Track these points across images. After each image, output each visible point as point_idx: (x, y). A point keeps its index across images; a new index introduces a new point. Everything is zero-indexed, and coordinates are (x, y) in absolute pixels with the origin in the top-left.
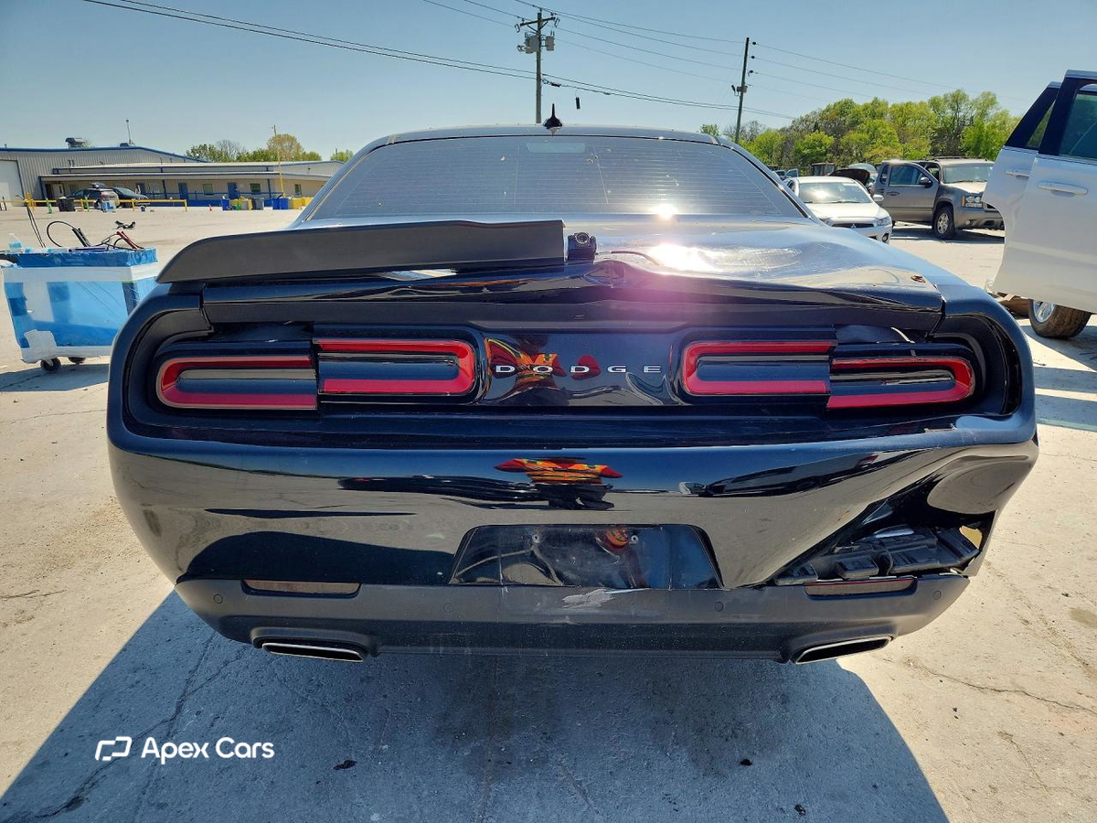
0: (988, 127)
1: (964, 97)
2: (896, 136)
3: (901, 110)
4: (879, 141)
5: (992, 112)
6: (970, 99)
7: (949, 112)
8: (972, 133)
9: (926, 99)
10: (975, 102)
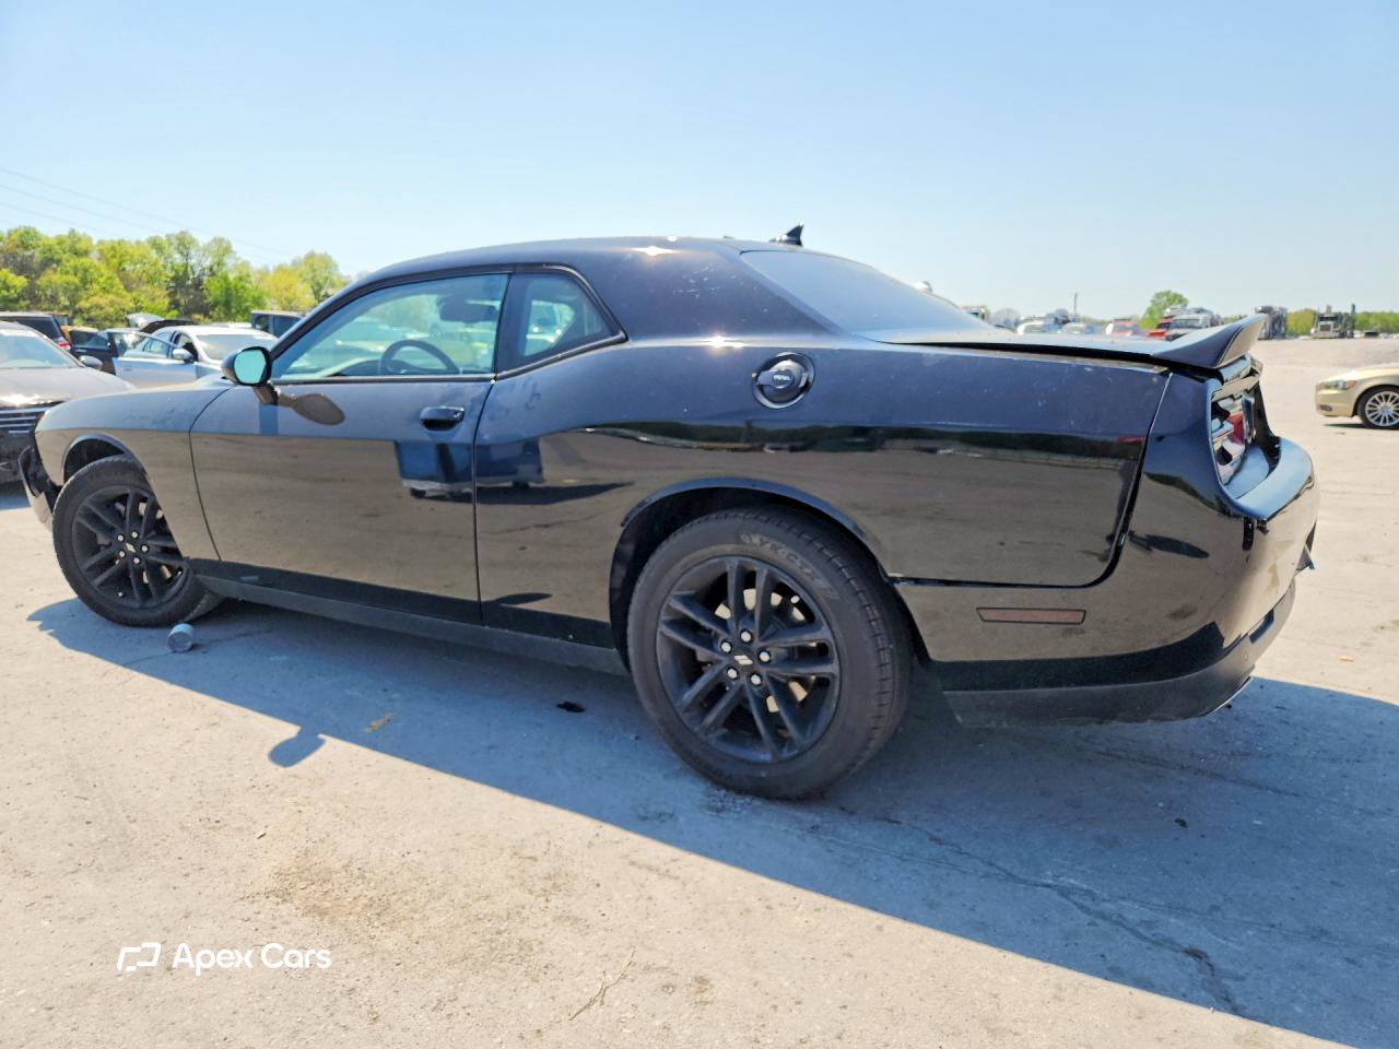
0: (235, 279)
1: (193, 241)
2: (117, 281)
3: (113, 248)
4: (96, 287)
5: (229, 262)
6: (201, 244)
7: (178, 259)
8: (218, 285)
9: (143, 238)
10: (206, 249)
